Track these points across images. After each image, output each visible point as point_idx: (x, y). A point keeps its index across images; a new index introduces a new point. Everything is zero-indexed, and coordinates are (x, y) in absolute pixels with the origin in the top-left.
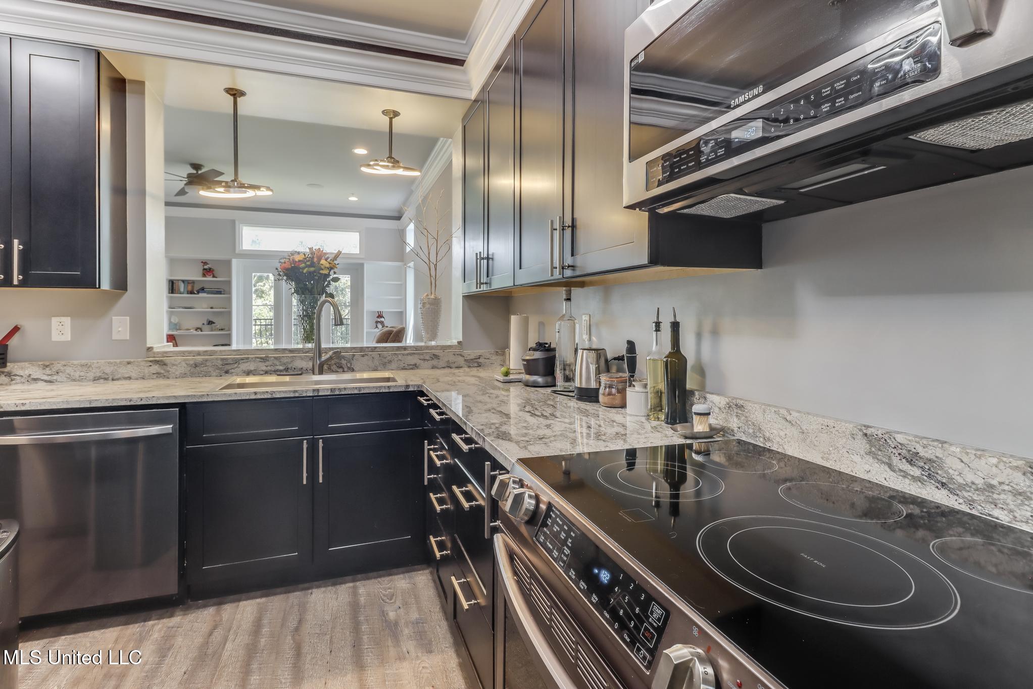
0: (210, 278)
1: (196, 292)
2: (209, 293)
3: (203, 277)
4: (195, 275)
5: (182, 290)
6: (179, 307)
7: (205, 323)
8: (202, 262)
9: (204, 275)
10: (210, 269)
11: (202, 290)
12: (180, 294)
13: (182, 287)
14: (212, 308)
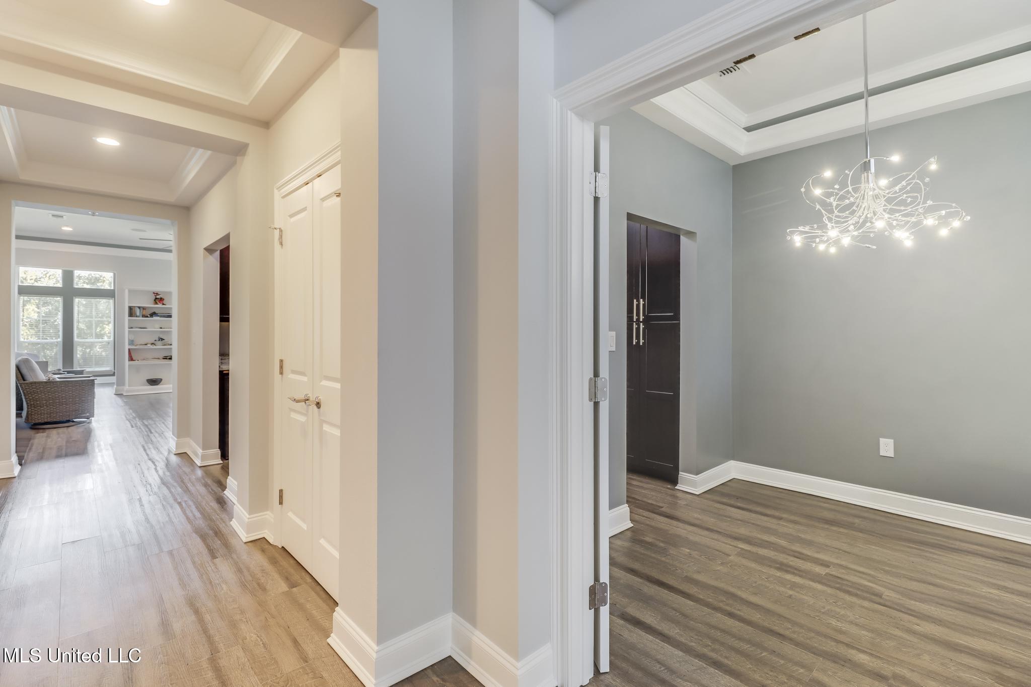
0: (160, 305)
1: (149, 316)
2: (161, 316)
3: (155, 304)
4: (148, 303)
5: (138, 314)
6: (137, 328)
7: (157, 339)
8: (154, 293)
9: (156, 303)
10: (161, 298)
11: (153, 314)
12: (137, 317)
13: (138, 312)
14: (161, 328)
